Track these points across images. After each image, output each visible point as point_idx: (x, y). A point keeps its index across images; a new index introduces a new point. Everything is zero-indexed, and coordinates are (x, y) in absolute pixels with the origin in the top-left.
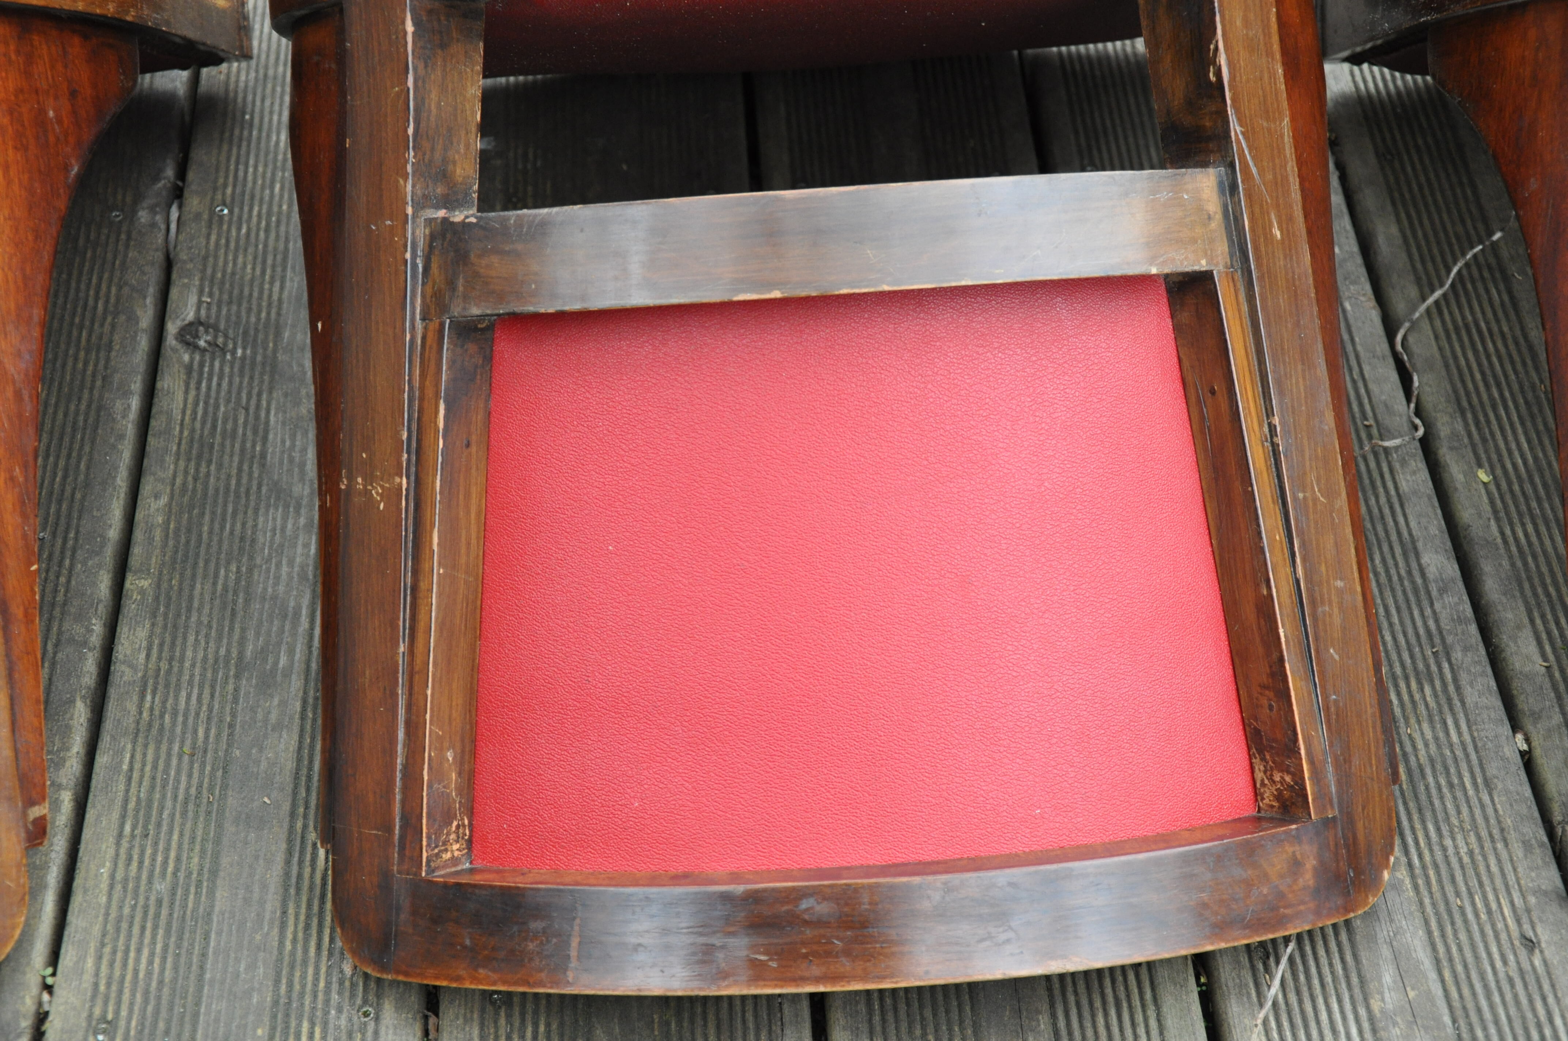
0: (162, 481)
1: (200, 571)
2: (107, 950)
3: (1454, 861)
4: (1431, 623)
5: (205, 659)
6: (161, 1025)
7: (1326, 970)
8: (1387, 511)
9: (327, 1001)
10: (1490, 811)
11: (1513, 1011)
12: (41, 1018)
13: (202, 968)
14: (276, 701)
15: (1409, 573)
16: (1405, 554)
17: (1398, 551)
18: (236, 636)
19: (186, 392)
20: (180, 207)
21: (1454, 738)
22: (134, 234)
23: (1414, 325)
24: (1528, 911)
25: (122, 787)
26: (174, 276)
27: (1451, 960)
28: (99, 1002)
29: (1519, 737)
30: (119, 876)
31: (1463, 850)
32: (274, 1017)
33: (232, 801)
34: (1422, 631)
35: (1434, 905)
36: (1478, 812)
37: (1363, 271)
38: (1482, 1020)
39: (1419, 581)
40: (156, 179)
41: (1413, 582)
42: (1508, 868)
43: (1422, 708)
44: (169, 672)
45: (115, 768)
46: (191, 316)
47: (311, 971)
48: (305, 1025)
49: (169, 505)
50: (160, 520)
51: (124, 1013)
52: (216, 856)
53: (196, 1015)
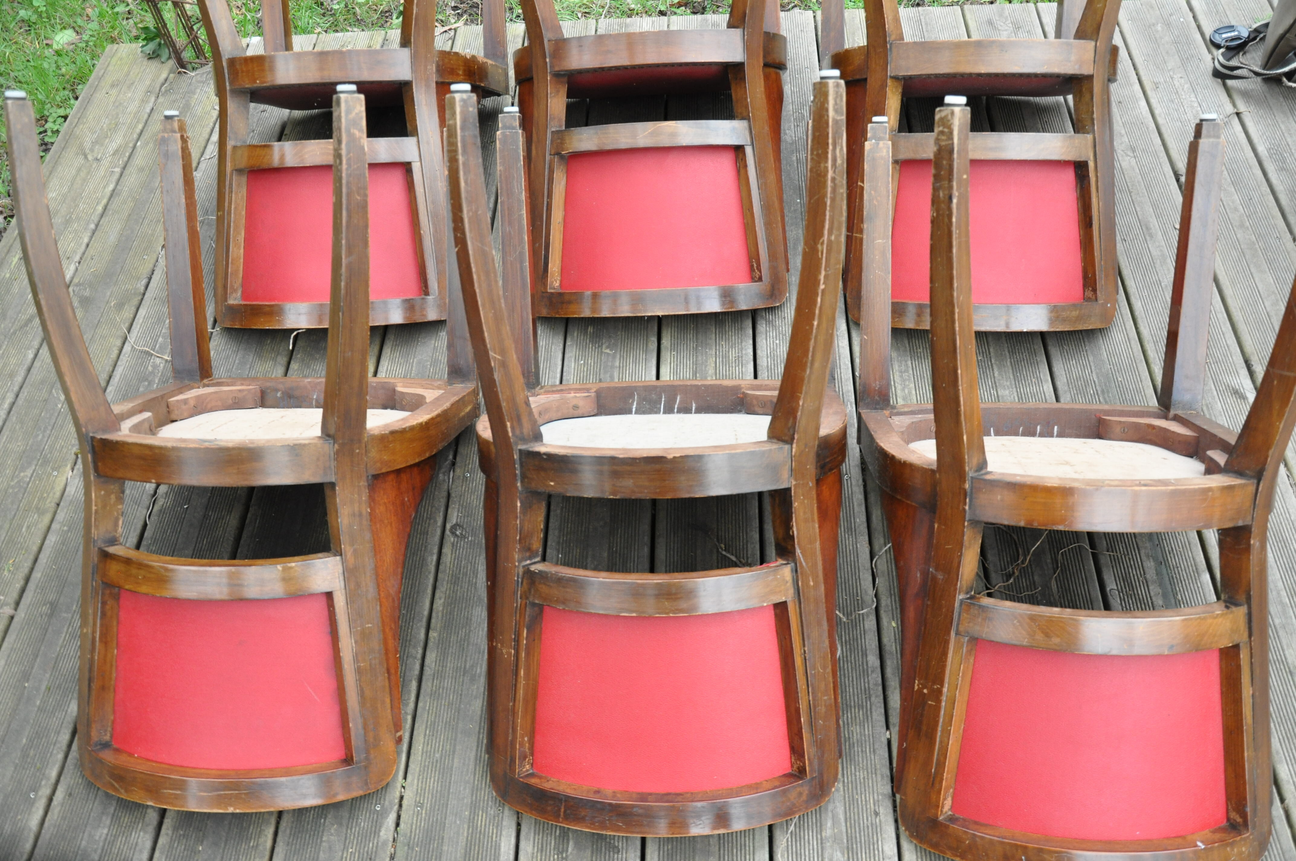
0: (442, 592)
1: (453, 631)
2: (421, 777)
3: (858, 781)
4: (867, 685)
5: (453, 668)
6: (437, 807)
7: (810, 820)
8: (859, 637)
9: (488, 804)
10: (873, 762)
11: (866, 838)
12: (402, 798)
13: (449, 787)
14: (475, 687)
15: (863, 663)
16: (862, 655)
17: (860, 654)
18: (464, 660)
19: (452, 554)
20: (454, 471)
21: (867, 733)
22: (438, 485)
23: (880, 556)
24: (878, 801)
25: (426, 716)
26: (450, 503)
27: (850, 818)
28: (418, 796)
29: (888, 733)
30: (425, 750)
31: (862, 777)
32: (471, 808)
33: (460, 725)
34: (863, 688)
35: (849, 797)
36: (869, 762)
37: (866, 530)
38: (856, 841)
39: (865, 667)
40: (446, 460)
41: (863, 667)
42: (875, 784)
43: (858, 719)
44: (442, 671)
45: (424, 708)
46: (454, 522)
47: (483, 793)
48: (481, 812)
49: (444, 602)
50: (441, 609)
51: (426, 801)
52: (455, 746)
53: (447, 804)
